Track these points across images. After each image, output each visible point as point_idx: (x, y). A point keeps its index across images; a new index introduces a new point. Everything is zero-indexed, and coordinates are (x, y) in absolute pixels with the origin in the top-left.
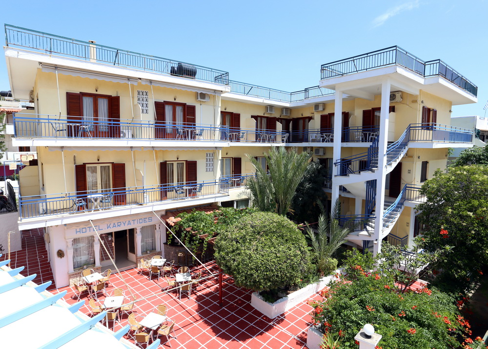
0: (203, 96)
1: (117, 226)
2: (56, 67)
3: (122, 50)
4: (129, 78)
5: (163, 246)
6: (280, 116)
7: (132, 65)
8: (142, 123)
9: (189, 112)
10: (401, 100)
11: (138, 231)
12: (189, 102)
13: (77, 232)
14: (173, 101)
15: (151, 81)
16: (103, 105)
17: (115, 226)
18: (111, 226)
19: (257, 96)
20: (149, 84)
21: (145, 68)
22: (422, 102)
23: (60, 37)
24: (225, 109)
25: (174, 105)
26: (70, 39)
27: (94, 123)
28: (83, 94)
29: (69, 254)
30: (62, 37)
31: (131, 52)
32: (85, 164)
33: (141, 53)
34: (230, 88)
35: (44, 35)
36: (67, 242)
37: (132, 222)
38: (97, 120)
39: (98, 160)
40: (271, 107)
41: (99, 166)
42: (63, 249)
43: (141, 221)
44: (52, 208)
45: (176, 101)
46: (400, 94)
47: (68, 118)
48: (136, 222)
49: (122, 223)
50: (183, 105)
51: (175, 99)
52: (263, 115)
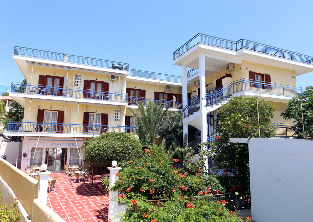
0: (113, 77)
1: (56, 144)
2: (34, 63)
3: (66, 54)
4: (68, 67)
5: (83, 162)
6: (178, 93)
7: (70, 61)
8: (73, 89)
9: (105, 86)
10: (233, 69)
11: (69, 150)
12: (105, 81)
13: (34, 144)
14: (96, 80)
15: (80, 69)
16: (57, 82)
17: (55, 145)
18: (53, 144)
19: (155, 79)
20: (78, 70)
21: (77, 63)
22: (247, 68)
23: (37, 50)
24: (135, 87)
25: (96, 82)
26: (41, 50)
27: (52, 88)
28: (47, 76)
29: (29, 155)
30: (38, 50)
31: (70, 55)
32: (44, 110)
33: (75, 55)
34: (129, 72)
35: (30, 49)
36: (29, 149)
37: (65, 144)
38: (53, 87)
39: (51, 108)
40: (169, 87)
41: (51, 112)
42: (26, 153)
43: (70, 144)
44: (24, 130)
45: (97, 80)
46: (231, 65)
47: (39, 85)
48: (67, 144)
49: (59, 144)
50: (102, 82)
51: (97, 79)
52: (164, 92)
